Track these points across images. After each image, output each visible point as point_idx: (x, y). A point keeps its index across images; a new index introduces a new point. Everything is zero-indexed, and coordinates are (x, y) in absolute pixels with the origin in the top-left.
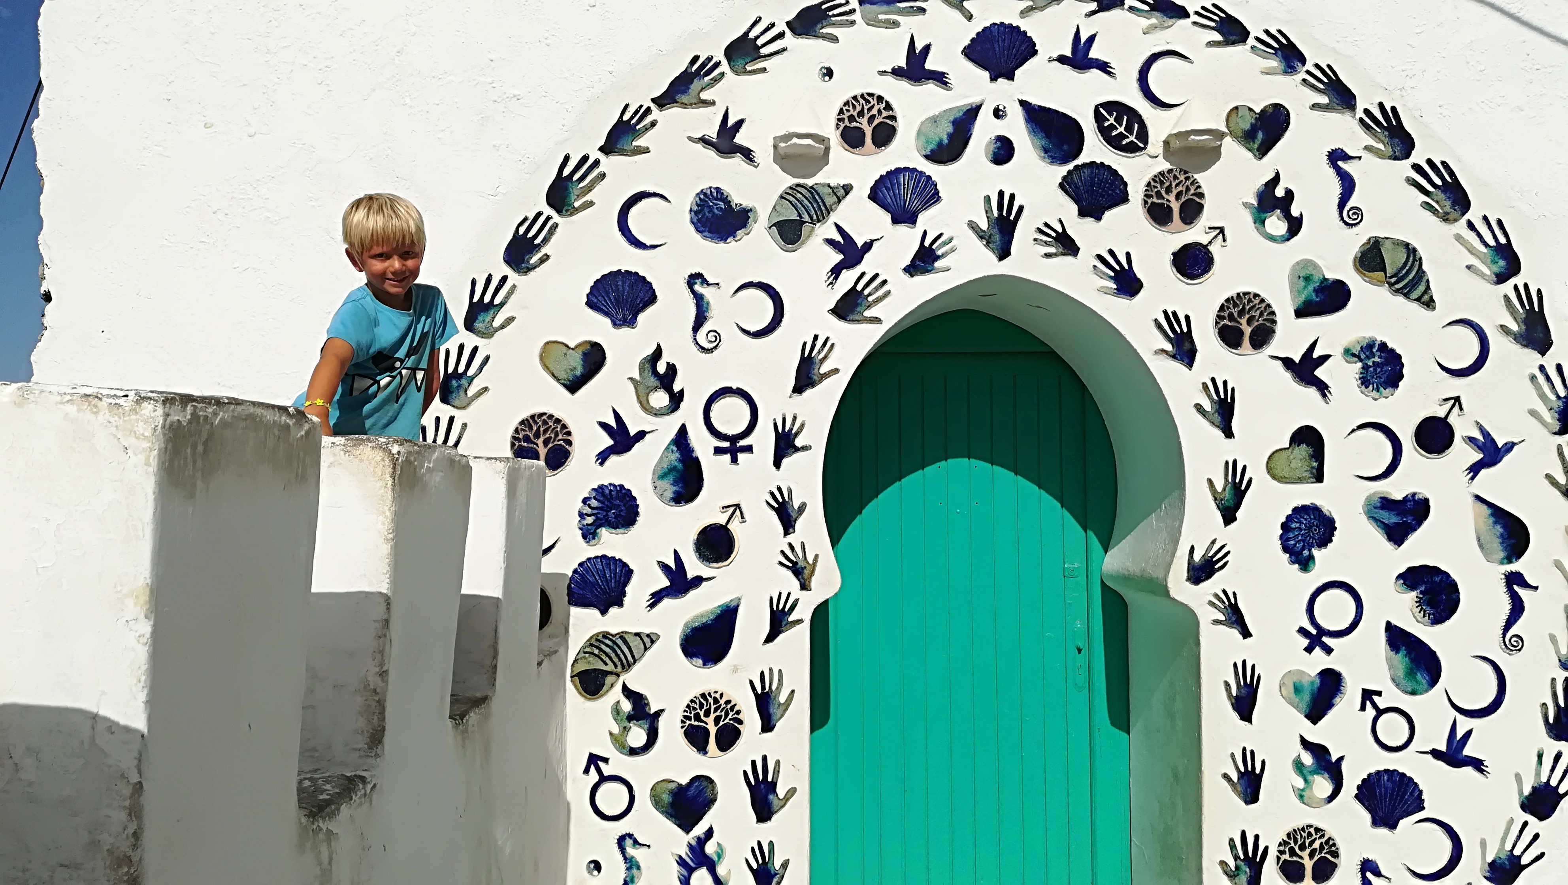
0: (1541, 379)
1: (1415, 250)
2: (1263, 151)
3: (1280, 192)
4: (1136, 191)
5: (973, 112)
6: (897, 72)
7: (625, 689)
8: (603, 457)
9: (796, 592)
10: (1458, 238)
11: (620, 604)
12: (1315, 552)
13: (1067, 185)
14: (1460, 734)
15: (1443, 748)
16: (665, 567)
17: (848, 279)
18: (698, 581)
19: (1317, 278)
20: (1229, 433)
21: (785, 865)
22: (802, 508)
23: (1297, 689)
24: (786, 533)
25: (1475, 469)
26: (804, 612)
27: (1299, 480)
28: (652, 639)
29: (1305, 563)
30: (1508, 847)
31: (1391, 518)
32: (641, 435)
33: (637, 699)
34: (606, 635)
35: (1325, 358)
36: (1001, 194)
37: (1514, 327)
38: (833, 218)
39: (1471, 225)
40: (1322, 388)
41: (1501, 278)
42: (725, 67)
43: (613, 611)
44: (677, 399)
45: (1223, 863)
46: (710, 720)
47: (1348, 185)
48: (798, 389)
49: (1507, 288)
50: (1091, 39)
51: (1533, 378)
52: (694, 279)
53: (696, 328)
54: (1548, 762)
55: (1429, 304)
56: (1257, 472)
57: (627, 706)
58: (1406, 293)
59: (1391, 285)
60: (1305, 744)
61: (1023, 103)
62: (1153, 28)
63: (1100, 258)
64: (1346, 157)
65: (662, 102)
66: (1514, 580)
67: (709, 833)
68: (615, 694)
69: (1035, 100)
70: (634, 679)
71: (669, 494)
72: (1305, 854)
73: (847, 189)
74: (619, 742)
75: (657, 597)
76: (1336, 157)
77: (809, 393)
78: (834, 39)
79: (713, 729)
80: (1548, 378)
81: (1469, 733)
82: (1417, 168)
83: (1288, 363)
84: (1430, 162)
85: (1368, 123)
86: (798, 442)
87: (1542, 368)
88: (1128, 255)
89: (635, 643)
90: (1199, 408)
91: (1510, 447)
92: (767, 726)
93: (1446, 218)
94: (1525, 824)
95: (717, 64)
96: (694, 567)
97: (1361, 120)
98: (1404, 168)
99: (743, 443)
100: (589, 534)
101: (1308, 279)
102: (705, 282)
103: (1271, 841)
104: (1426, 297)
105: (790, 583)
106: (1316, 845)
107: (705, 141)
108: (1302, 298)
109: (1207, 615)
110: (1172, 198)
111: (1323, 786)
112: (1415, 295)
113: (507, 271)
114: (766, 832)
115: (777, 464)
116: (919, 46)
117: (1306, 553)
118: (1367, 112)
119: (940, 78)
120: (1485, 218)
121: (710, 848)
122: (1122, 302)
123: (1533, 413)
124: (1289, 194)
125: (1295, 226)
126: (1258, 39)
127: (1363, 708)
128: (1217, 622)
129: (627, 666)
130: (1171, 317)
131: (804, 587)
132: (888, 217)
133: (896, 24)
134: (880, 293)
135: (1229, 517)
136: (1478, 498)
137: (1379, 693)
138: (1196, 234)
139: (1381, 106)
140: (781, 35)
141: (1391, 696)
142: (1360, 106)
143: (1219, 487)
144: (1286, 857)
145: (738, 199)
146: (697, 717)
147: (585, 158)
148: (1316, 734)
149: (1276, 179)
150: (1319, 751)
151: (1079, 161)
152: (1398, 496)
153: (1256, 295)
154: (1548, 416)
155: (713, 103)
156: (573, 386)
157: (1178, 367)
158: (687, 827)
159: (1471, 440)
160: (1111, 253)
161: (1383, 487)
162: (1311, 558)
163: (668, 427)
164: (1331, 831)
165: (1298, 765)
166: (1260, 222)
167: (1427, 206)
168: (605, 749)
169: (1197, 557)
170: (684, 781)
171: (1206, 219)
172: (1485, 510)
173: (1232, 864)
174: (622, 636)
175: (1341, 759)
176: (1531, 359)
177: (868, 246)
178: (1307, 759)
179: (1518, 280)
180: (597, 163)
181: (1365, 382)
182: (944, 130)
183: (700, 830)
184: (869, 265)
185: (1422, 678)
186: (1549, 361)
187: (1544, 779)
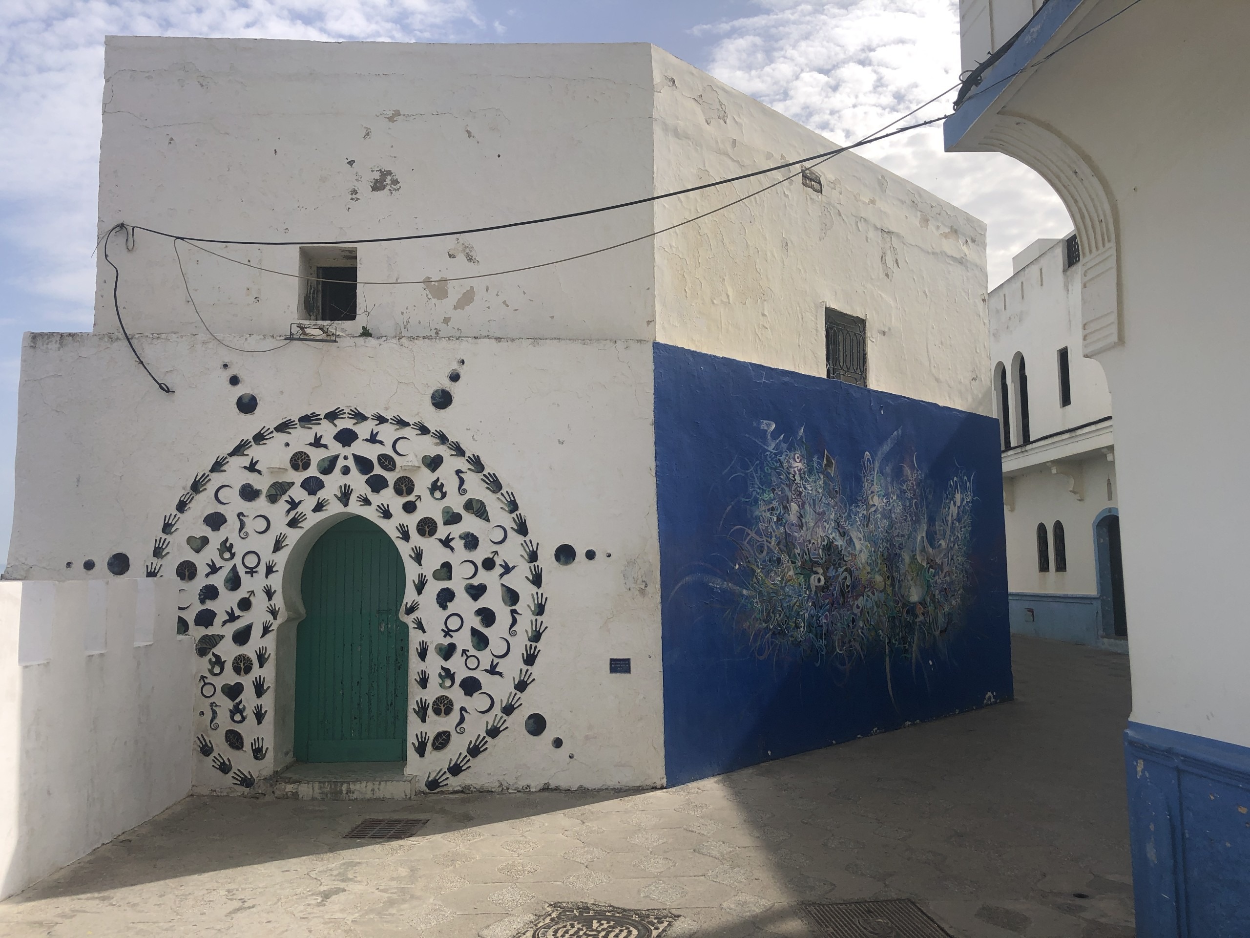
0: (524, 544)
1: (483, 503)
2: (433, 470)
3: (439, 484)
4: (391, 483)
5: (336, 458)
6: (311, 444)
7: (214, 654)
8: (207, 575)
9: (272, 621)
10: (498, 498)
11: (212, 625)
12: (448, 603)
13: (367, 482)
14: (494, 664)
15: (489, 668)
16: (227, 612)
17: (292, 514)
18: (239, 617)
19: (451, 511)
20: (420, 565)
21: (266, 712)
22: (275, 591)
23: (441, 650)
24: (269, 600)
25: (501, 575)
26: (274, 627)
27: (444, 580)
28: (223, 637)
29: (444, 607)
30: (510, 702)
31: (473, 592)
32: (221, 567)
33: (218, 657)
34: (207, 635)
35: (453, 539)
36: (345, 485)
37: (516, 528)
38: (288, 493)
39: (502, 494)
40: (452, 549)
41: (511, 512)
42: (253, 443)
43: (210, 627)
44: (233, 555)
45: (414, 709)
46: (242, 664)
47: (462, 481)
48: (274, 552)
49: (514, 515)
50: (377, 433)
51: (522, 544)
52: (240, 515)
53: (240, 531)
54: (524, 673)
55: (488, 520)
56: (429, 577)
57: (214, 660)
58: (480, 517)
59: (475, 514)
60: (443, 668)
61: (353, 455)
62: (398, 429)
63: (378, 506)
64: (462, 472)
65: (231, 455)
66: (513, 612)
67: (241, 702)
68: (210, 656)
69: (358, 453)
70: (216, 650)
71: (229, 588)
72: (442, 705)
73: (293, 483)
74: (211, 672)
75: (225, 623)
76: (458, 472)
77: (278, 553)
78: (290, 433)
79: (242, 667)
80: (527, 544)
81: (498, 663)
82: (484, 475)
83: (440, 540)
84: (489, 473)
85: (470, 460)
86: (274, 569)
87: (525, 541)
88: (388, 505)
89: (217, 639)
90: (410, 556)
91: (514, 567)
92: (261, 666)
93: (494, 492)
94: (516, 694)
95: (250, 442)
96: (237, 612)
97: (467, 460)
98: (480, 476)
99: (254, 570)
100: (202, 602)
101: (448, 512)
102: (244, 516)
103: (430, 701)
104: (486, 519)
105: (270, 617)
106: (446, 702)
107: (245, 468)
108: (446, 519)
109: (411, 625)
110: (403, 486)
111: (448, 683)
112: (483, 517)
113: (177, 512)
114: (259, 702)
115: (267, 577)
116: (318, 436)
117: (444, 604)
118: (469, 457)
119: (325, 446)
120: (507, 492)
121: (241, 707)
122: (386, 521)
123: (522, 556)
124: (442, 485)
125: (444, 495)
126: (433, 433)
127: (462, 655)
128: (414, 628)
129: (214, 646)
130: (402, 526)
131: (275, 618)
132: (306, 493)
133: (311, 428)
134: (303, 518)
135: (419, 592)
136: (503, 585)
137: (468, 651)
138: (411, 498)
139: (473, 455)
140: (272, 432)
141: (472, 651)
142: (467, 455)
143: (417, 583)
144: (436, 706)
145: (256, 486)
146: (238, 663)
147: (204, 474)
148: (446, 665)
149: (438, 479)
150: (447, 671)
151: (372, 474)
152: (476, 584)
153: (431, 518)
154: (527, 557)
155: (248, 455)
156: (198, 551)
157: (404, 542)
158: (233, 700)
159: (501, 565)
160: (382, 504)
161: (471, 581)
162: (447, 606)
163: (228, 566)
164: (450, 696)
165: (440, 675)
166: (432, 494)
167: (487, 488)
168: (207, 674)
169: (408, 606)
170: (233, 684)
171: (415, 492)
172: (505, 589)
173: (417, 709)
174: (213, 635)
175: (454, 673)
176: (520, 539)
177: (300, 502)
178: (443, 674)
179: (517, 513)
180: (208, 475)
181: (466, 546)
182: (326, 464)
183: (237, 700)
184: (300, 509)
185: (482, 645)
186: (527, 539)
187: (522, 679)
